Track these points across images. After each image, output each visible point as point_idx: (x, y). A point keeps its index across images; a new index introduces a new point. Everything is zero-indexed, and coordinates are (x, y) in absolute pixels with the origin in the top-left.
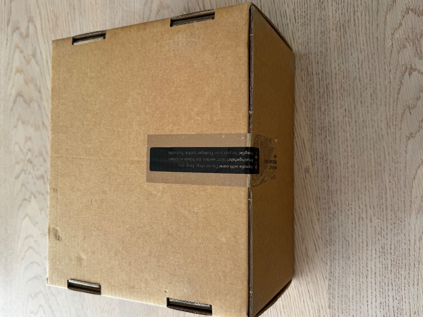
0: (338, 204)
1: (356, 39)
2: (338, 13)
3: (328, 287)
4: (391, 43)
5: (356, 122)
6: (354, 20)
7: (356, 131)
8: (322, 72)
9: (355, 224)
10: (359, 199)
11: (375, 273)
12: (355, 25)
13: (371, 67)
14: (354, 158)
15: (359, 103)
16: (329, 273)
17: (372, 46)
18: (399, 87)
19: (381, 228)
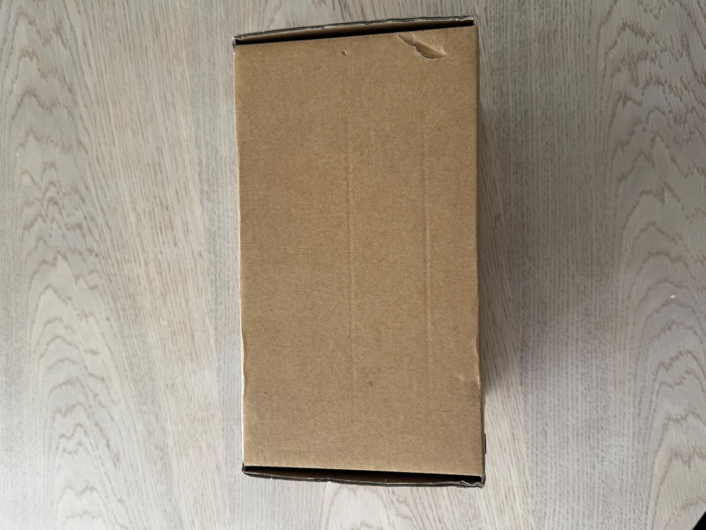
0: (534, 259)
1: (563, 55)
2: (541, 21)
3: (520, 360)
4: (603, 65)
5: (559, 158)
6: (562, 31)
7: (559, 170)
8: (520, 93)
9: (555, 282)
10: (559, 252)
11: (577, 340)
12: (562, 37)
13: (579, 91)
14: (555, 203)
15: (564, 135)
16: (521, 343)
17: (582, 65)
18: (610, 119)
19: (585, 287)
